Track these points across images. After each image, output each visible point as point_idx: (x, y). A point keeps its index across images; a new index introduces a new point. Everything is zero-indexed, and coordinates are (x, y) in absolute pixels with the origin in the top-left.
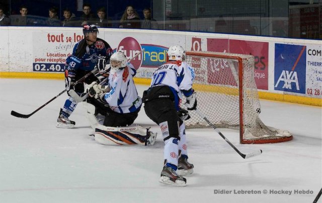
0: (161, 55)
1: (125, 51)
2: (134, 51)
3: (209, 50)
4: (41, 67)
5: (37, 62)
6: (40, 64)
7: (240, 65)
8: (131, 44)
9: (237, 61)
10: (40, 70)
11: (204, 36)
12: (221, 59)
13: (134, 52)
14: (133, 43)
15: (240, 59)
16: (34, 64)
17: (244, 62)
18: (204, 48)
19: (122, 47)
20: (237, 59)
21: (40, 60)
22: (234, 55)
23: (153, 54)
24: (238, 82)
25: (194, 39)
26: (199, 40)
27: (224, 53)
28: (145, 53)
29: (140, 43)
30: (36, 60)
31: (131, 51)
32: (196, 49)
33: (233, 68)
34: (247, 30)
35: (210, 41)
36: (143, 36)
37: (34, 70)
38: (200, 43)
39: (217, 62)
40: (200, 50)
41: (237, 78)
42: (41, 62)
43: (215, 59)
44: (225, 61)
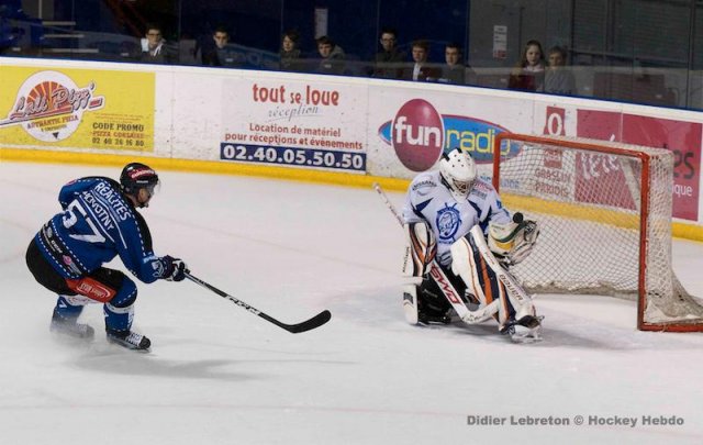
0: (482, 139)
1: (409, 128)
2: (427, 128)
3: (581, 133)
4: (238, 152)
5: (230, 141)
6: (235, 145)
7: (645, 168)
8: (421, 114)
9: (639, 160)
10: (234, 159)
11: (572, 104)
12: (604, 155)
13: (428, 131)
14: (426, 111)
15: (645, 158)
16: (223, 146)
17: (653, 162)
18: (571, 130)
19: (403, 119)
20: (638, 156)
21: (234, 137)
22: (632, 148)
23: (466, 137)
24: (638, 203)
25: (551, 110)
26: (561, 112)
27: (611, 143)
28: (449, 132)
29: (441, 111)
30: (228, 136)
31: (421, 128)
32: (555, 131)
33: (629, 174)
34: (659, 96)
35: (583, 115)
36: (446, 98)
37: (223, 157)
38: (563, 117)
39: (595, 157)
40: (563, 133)
41: (636, 194)
42: (237, 141)
43: (592, 154)
44: (612, 158)
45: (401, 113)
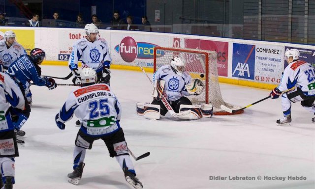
0: (151, 50)
1: (125, 47)
2: (132, 47)
3: (186, 47)
4: (65, 57)
5: (61, 54)
6: (64, 55)
7: (207, 58)
8: (130, 42)
9: (205, 55)
10: (63, 60)
11: (183, 37)
12: (194, 54)
13: (132, 48)
14: (131, 41)
15: (207, 54)
16: (59, 55)
17: (209, 56)
18: (183, 46)
19: (123, 44)
20: (204, 53)
21: (63, 52)
22: (202, 51)
23: (146, 49)
24: (205, 70)
25: (175, 39)
26: (179, 40)
27: (197, 50)
28: (140, 48)
29: (136, 41)
30: (61, 52)
31: (129, 47)
32: (177, 47)
33: (202, 61)
34: (213, 33)
35: (187, 41)
36: (139, 36)
37: (59, 59)
38: (179, 42)
39: (191, 55)
40: (180, 47)
41: (204, 67)
42: (64, 54)
43: (190, 54)
44: (197, 55)
45: (122, 42)
